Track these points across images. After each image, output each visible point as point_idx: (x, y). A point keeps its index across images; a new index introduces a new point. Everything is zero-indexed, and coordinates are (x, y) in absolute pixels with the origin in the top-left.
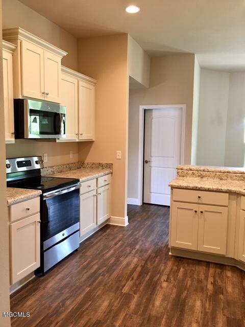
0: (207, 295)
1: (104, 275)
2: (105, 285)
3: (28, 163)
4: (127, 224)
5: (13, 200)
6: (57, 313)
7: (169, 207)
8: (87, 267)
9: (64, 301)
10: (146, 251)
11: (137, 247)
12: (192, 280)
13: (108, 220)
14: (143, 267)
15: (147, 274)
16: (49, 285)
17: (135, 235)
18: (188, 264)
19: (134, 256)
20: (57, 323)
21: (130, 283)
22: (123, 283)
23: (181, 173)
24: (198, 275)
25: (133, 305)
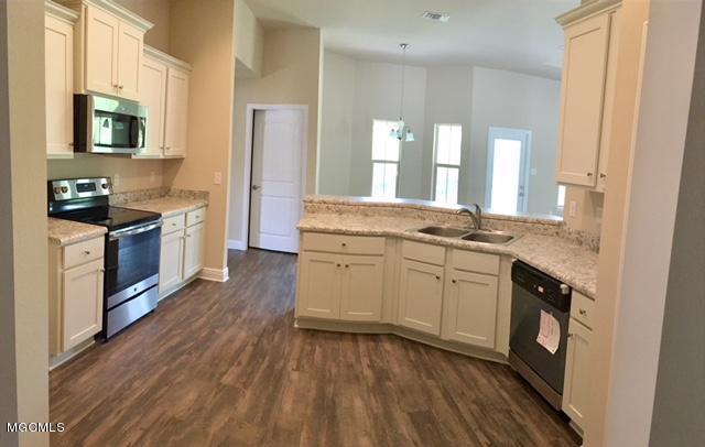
0: (368, 387)
1: (190, 354)
2: (192, 368)
3: (91, 187)
4: (226, 278)
5: (67, 239)
6: (120, 397)
7: (297, 254)
8: (165, 337)
9: (131, 382)
10: (259, 321)
11: (245, 314)
12: (338, 365)
13: (200, 272)
14: (255, 346)
15: (264, 358)
16: (113, 357)
17: (240, 296)
18: (326, 338)
19: (241, 328)
20: (119, 412)
21: (235, 370)
22: (223, 369)
23: (310, 208)
24: (345, 357)
25: (243, 405)
